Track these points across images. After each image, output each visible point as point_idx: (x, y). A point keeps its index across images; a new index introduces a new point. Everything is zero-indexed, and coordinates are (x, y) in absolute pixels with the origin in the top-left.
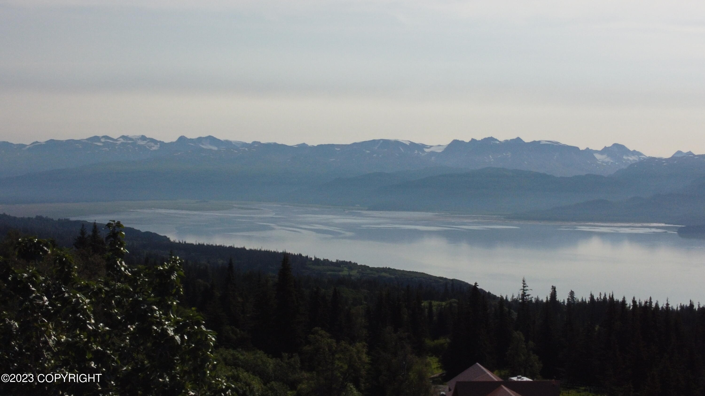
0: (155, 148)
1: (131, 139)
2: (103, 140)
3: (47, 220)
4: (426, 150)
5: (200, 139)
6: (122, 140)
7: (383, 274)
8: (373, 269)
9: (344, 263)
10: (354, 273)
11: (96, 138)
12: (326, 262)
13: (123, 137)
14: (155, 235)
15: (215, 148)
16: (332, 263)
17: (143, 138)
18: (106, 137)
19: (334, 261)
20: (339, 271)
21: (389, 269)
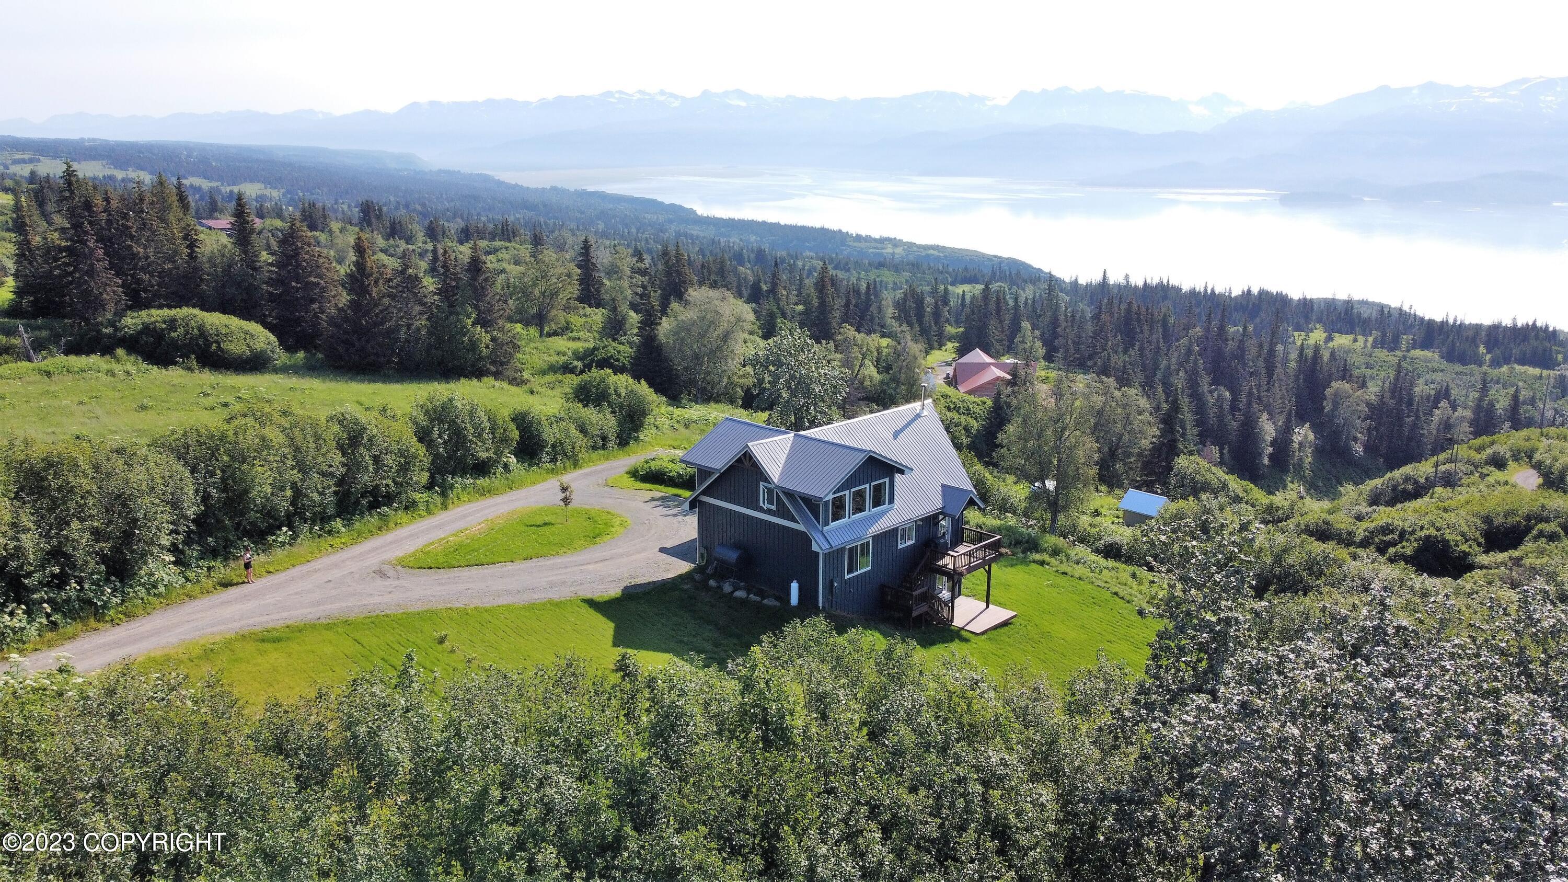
0: (676, 104)
1: (649, 94)
2: (617, 95)
3: (564, 191)
4: (988, 103)
5: (726, 94)
6: (638, 96)
7: (931, 252)
8: (919, 246)
9: (889, 240)
10: (899, 250)
11: (609, 94)
12: (868, 239)
13: (640, 92)
14: (681, 207)
15: (743, 104)
16: (875, 240)
17: (662, 93)
18: (620, 92)
19: (878, 237)
20: (883, 249)
21: (938, 246)
